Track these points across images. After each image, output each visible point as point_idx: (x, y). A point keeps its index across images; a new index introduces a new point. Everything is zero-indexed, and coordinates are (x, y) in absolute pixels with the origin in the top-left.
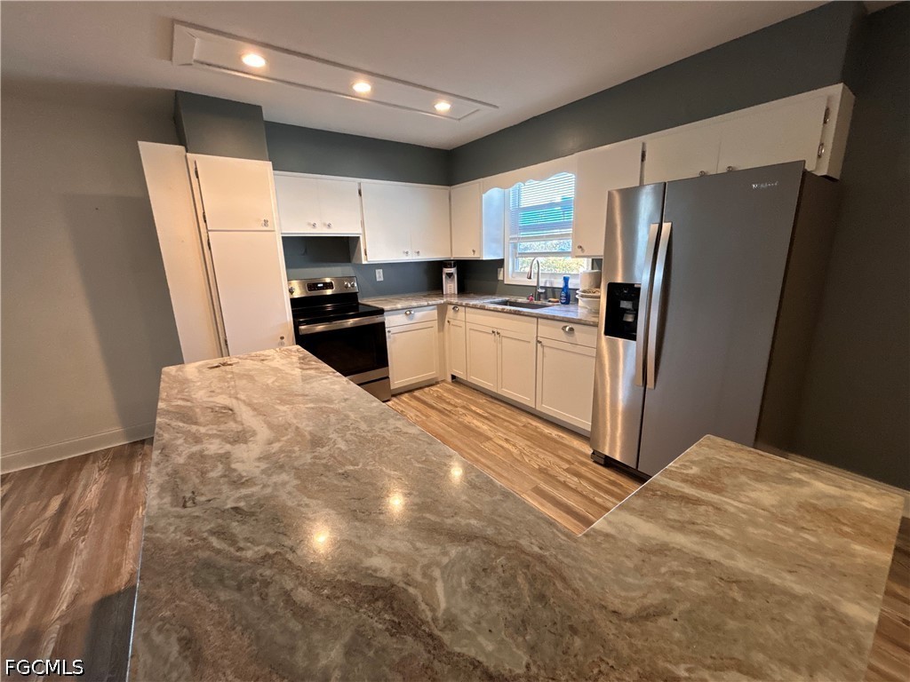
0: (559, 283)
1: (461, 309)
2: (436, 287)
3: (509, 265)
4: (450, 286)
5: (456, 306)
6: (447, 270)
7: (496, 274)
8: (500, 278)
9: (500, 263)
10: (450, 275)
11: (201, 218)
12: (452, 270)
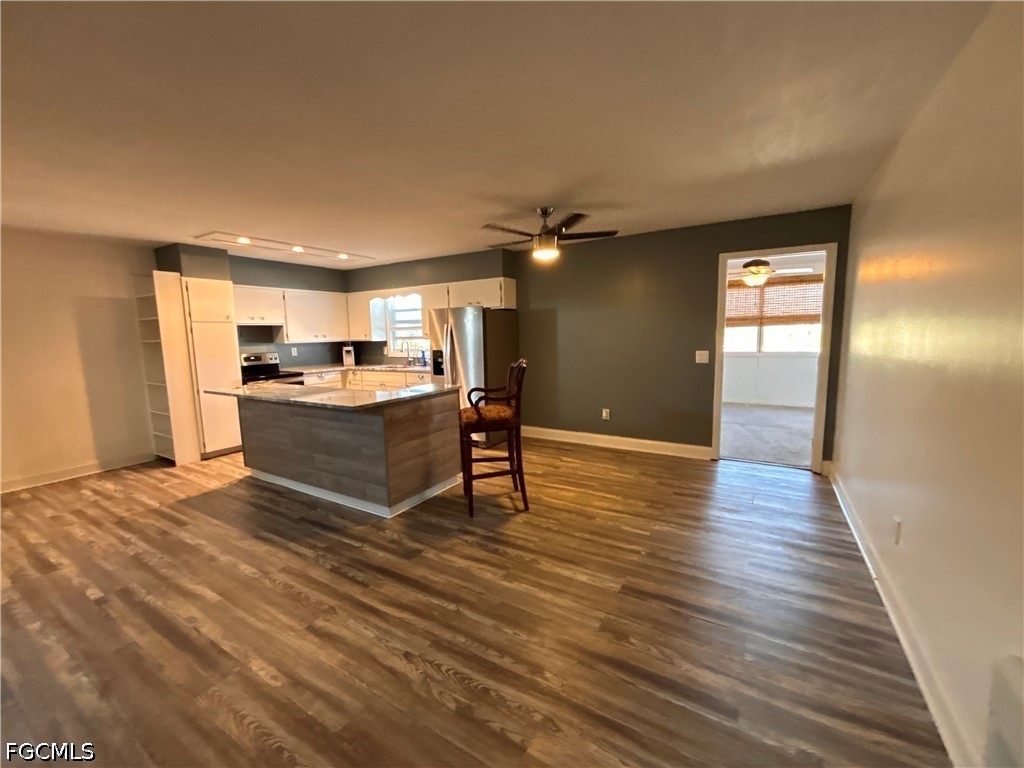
0: (420, 355)
1: (359, 372)
2: (338, 360)
3: (390, 343)
4: (349, 359)
5: (354, 371)
6: (345, 348)
7: (383, 351)
8: (385, 353)
9: (384, 344)
10: (348, 352)
11: (187, 314)
12: (350, 348)
